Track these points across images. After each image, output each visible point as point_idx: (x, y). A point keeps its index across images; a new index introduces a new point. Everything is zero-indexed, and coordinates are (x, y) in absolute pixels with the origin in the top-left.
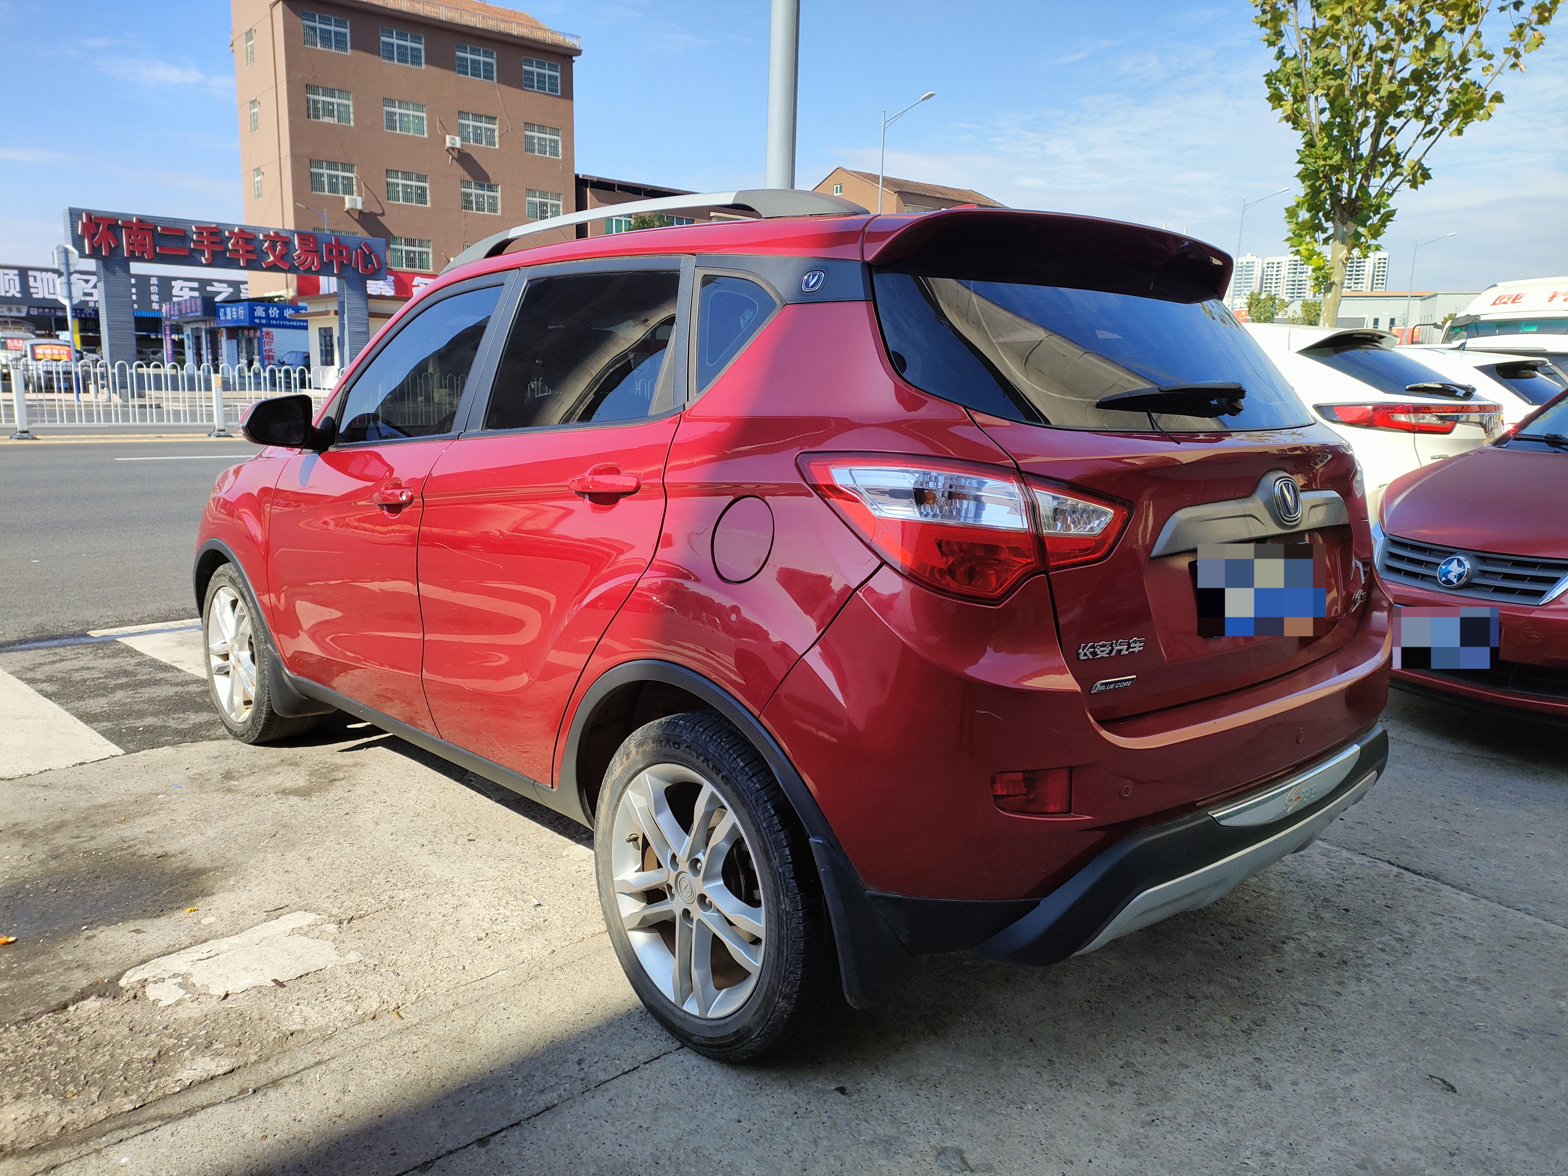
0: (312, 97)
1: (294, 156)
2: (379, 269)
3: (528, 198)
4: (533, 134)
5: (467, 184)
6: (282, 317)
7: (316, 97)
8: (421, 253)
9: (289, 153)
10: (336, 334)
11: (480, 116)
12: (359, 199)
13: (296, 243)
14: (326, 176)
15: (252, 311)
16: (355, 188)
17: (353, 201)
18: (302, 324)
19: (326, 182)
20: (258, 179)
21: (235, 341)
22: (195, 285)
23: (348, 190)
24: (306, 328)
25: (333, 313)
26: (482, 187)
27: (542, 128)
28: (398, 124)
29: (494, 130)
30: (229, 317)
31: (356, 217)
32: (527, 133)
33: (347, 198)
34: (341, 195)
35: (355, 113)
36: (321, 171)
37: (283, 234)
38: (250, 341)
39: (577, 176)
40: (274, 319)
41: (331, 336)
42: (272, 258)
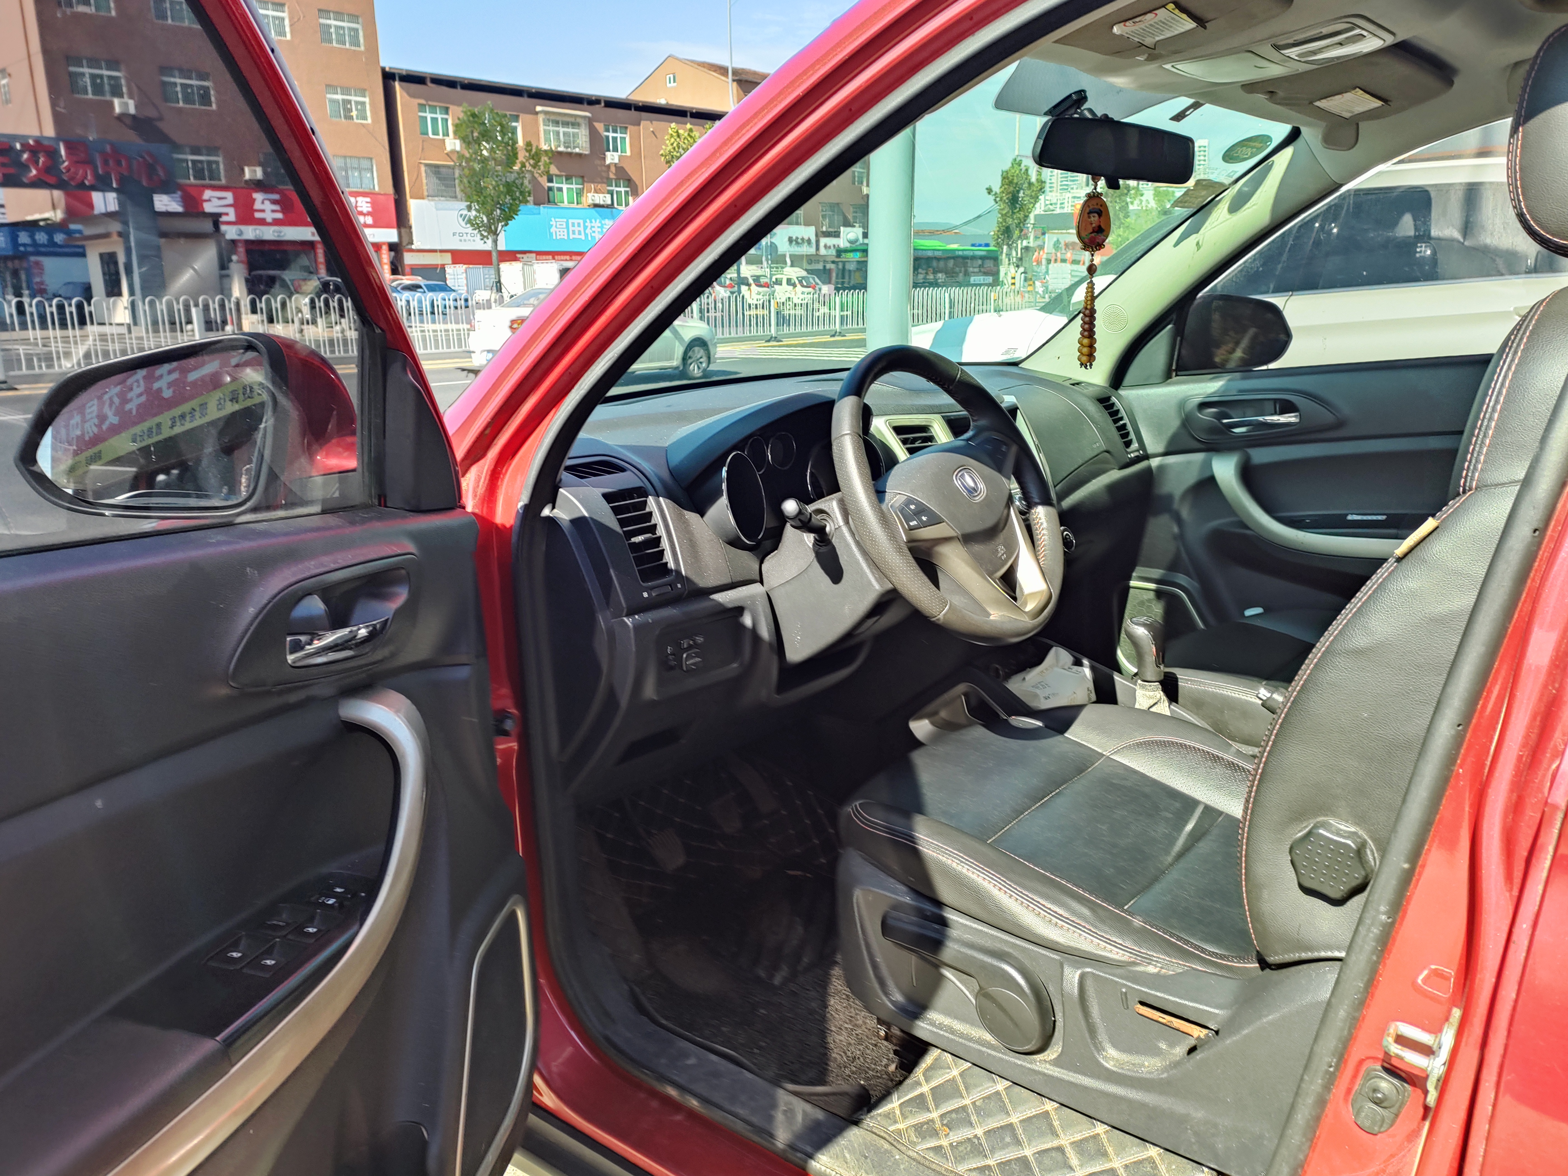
1: (47, 54)
2: (166, 181)
3: (329, 96)
4: (328, 22)
6: (52, 243)
8: (210, 163)
10: (121, 259)
12: (131, 103)
13: (63, 152)
14: (87, 76)
15: (14, 239)
16: (125, 89)
17: (125, 105)
18: (78, 250)
19: (89, 84)
20: (4, 82)
23: (117, 92)
24: (83, 255)
25: (114, 235)
27: (339, 15)
28: (169, 13)
29: (283, 19)
31: (129, 123)
32: (322, 21)
33: (116, 102)
34: (108, 97)
36: (81, 70)
37: (46, 143)
38: (15, 274)
39: (383, 70)
40: (43, 245)
41: (116, 263)
42: (34, 172)
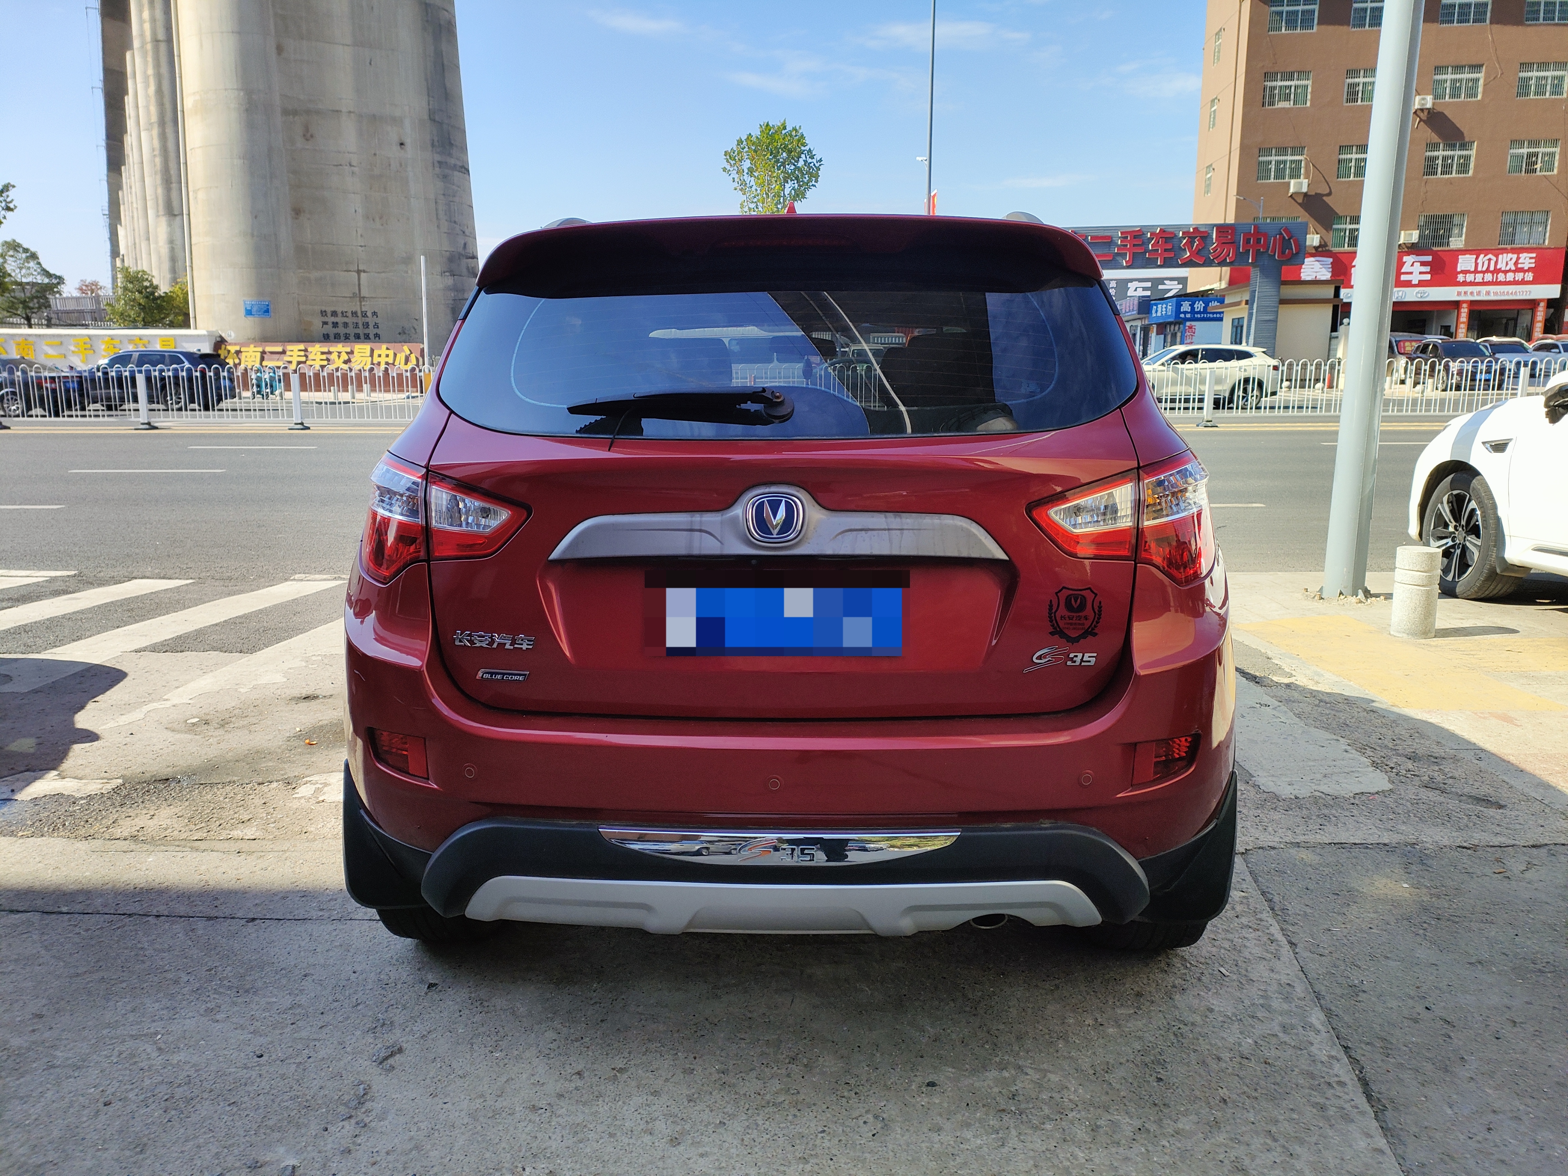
0: (1269, 84)
1: (1243, 147)
2: (1297, 253)
3: (1512, 151)
4: (1529, 74)
5: (1434, 146)
6: (1206, 310)
7: (1274, 84)
9: (1239, 146)
11: (1463, 67)
12: (1305, 182)
13: (1215, 236)
14: (1273, 163)
15: (1179, 306)
16: (1303, 170)
17: (1299, 185)
18: (1218, 316)
19: (1273, 169)
20: (1209, 175)
21: (1162, 336)
22: (1149, 284)
23: (1295, 174)
24: (1221, 319)
25: (1244, 303)
26: (1452, 147)
27: (1542, 66)
28: (1362, 96)
29: (1478, 80)
30: (1159, 314)
31: (1300, 201)
32: (1523, 75)
33: (1293, 182)
34: (1287, 180)
35: (1312, 92)
36: (1269, 158)
40: (1199, 312)
42: (1189, 253)
